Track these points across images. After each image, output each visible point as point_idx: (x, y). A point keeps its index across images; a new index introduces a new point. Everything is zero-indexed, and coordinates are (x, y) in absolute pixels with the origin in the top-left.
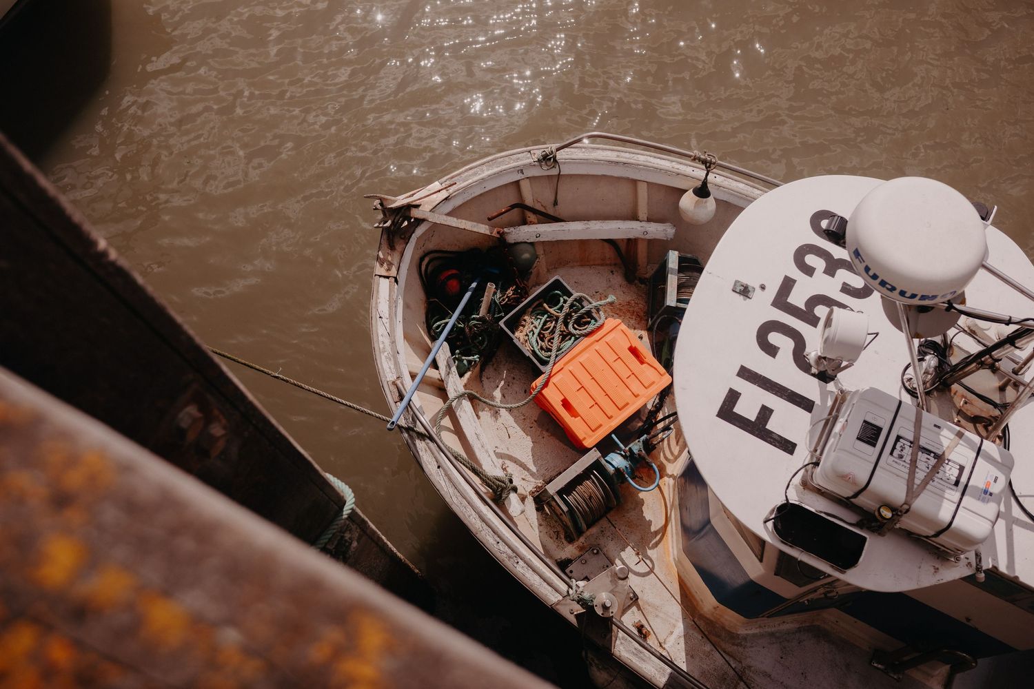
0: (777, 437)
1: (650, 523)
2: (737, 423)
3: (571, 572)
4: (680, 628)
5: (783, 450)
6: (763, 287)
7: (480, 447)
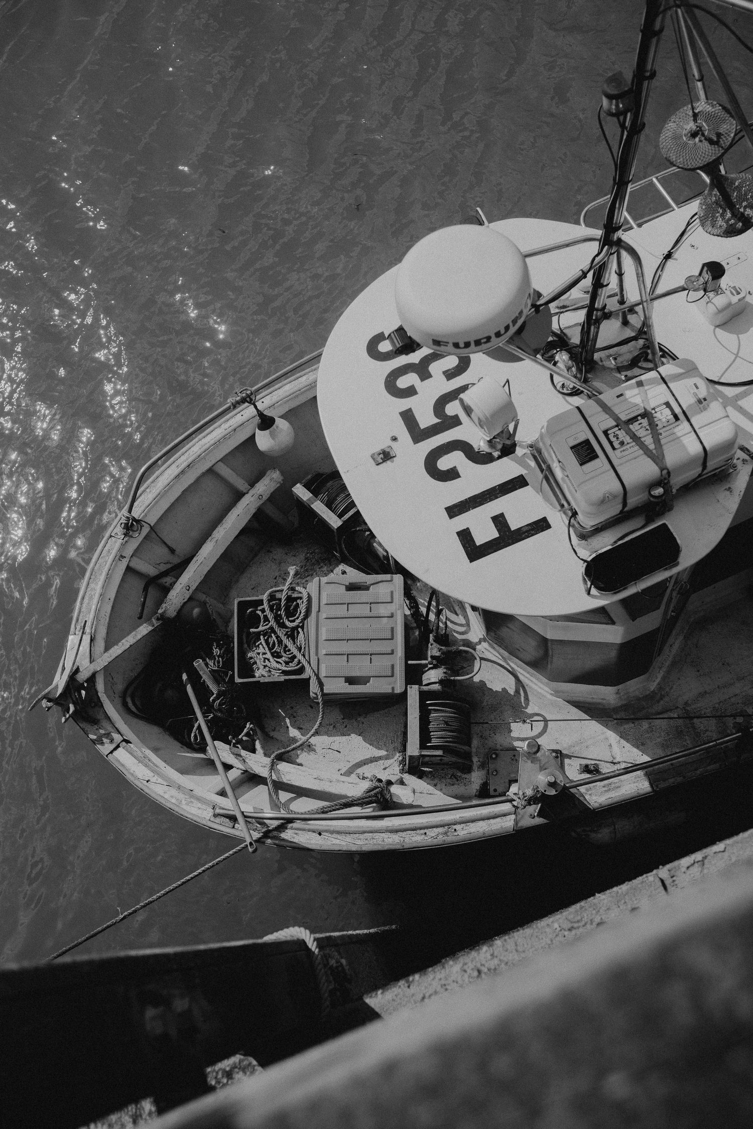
0: (527, 528)
1: (504, 690)
2: (490, 551)
3: (495, 790)
4: (612, 737)
5: (542, 531)
6: (394, 439)
7: (330, 784)
